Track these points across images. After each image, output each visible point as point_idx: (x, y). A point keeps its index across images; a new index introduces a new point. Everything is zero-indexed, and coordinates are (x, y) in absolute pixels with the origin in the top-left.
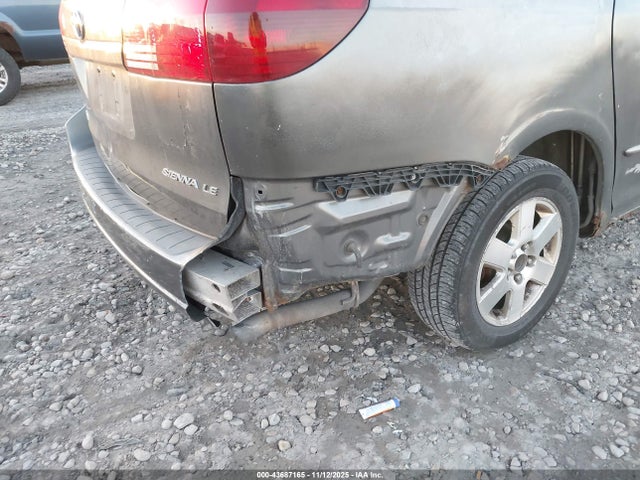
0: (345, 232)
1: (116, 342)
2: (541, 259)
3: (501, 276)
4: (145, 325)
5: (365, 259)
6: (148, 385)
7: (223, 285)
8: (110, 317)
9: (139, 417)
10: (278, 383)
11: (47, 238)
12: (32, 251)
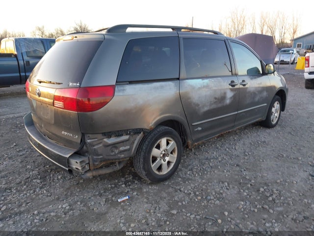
0: (111, 147)
1: (41, 188)
2: (171, 155)
3: (159, 159)
4: (51, 183)
5: (117, 153)
6: (53, 198)
7: (78, 161)
8: (39, 181)
9: (51, 206)
10: (94, 195)
11: (9, 158)
12: (4, 163)
